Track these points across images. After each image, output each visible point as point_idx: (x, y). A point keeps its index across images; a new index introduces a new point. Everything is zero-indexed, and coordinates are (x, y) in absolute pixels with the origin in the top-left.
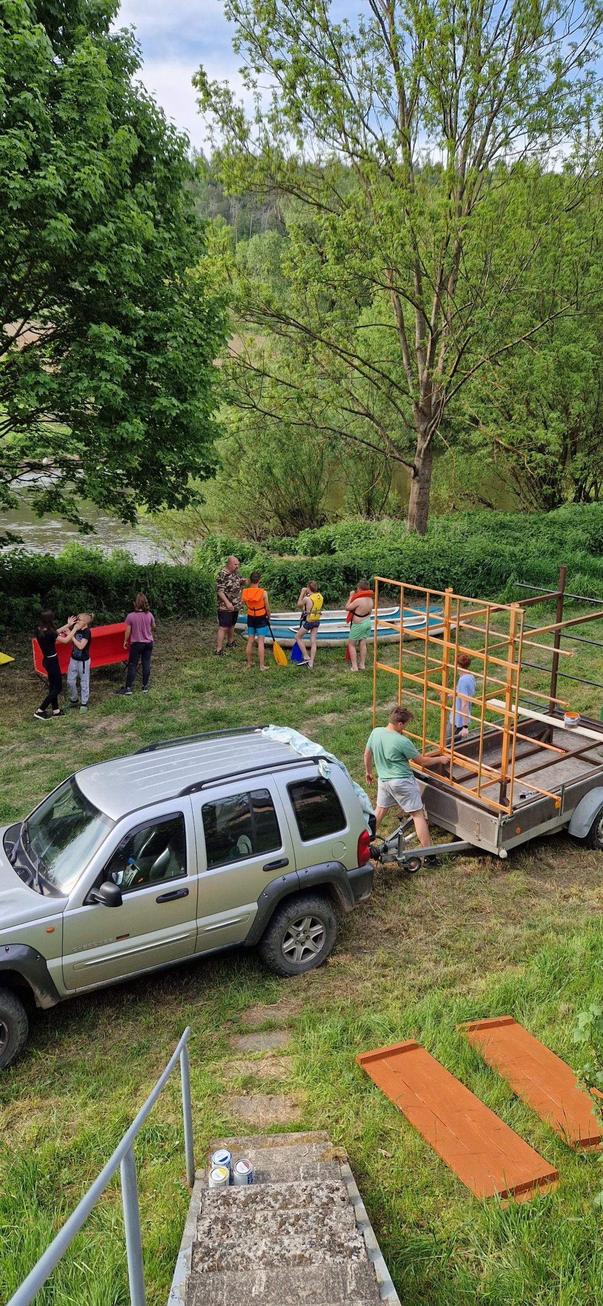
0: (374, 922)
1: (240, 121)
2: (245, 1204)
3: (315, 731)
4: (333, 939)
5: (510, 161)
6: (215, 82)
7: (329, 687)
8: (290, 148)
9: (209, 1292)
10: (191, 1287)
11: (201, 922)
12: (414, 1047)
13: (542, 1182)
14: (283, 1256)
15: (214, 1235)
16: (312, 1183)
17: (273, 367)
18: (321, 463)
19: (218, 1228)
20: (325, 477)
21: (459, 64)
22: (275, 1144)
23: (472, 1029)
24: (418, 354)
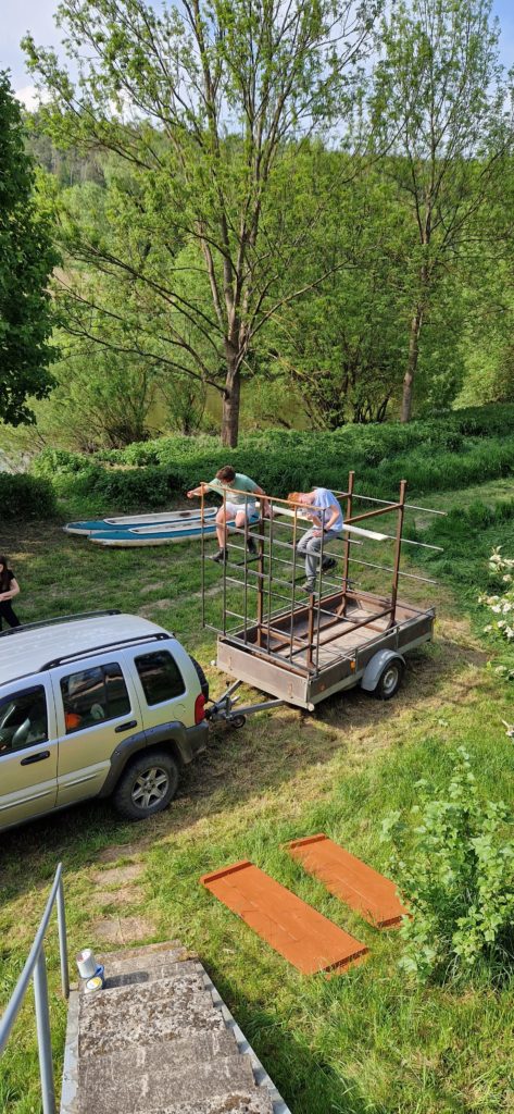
0: (208, 770)
1: (66, 84)
2: (118, 1003)
3: (150, 615)
4: (175, 786)
5: (299, 137)
6: (41, 47)
7: (162, 578)
8: (111, 110)
9: (98, 1070)
10: (82, 1069)
11: (61, 780)
12: (248, 865)
13: (356, 956)
14: (156, 1036)
15: (94, 1029)
16: (172, 979)
17: (101, 300)
18: (144, 386)
19: (97, 1023)
20: (148, 397)
21: (255, 51)
22: (135, 955)
23: (293, 846)
24: (226, 295)
